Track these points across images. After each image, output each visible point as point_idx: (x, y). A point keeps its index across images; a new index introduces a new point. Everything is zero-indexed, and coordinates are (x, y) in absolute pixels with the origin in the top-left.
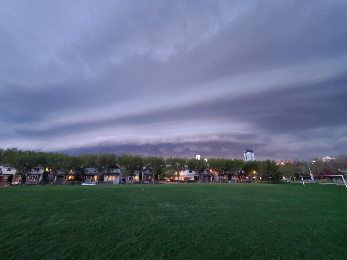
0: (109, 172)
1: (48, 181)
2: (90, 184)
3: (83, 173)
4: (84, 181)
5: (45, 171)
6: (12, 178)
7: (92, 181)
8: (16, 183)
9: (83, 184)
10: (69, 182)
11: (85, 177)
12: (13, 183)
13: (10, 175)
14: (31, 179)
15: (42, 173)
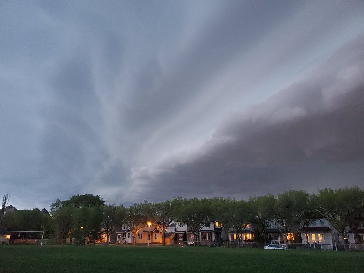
0: (306, 226)
1: (222, 241)
2: (276, 248)
3: (263, 228)
4: (268, 242)
5: (216, 227)
6: (186, 236)
7: (282, 242)
8: (192, 243)
9: (266, 248)
10: (248, 243)
11: (270, 236)
12: (189, 243)
13: (183, 233)
14: (204, 239)
15: (213, 229)
